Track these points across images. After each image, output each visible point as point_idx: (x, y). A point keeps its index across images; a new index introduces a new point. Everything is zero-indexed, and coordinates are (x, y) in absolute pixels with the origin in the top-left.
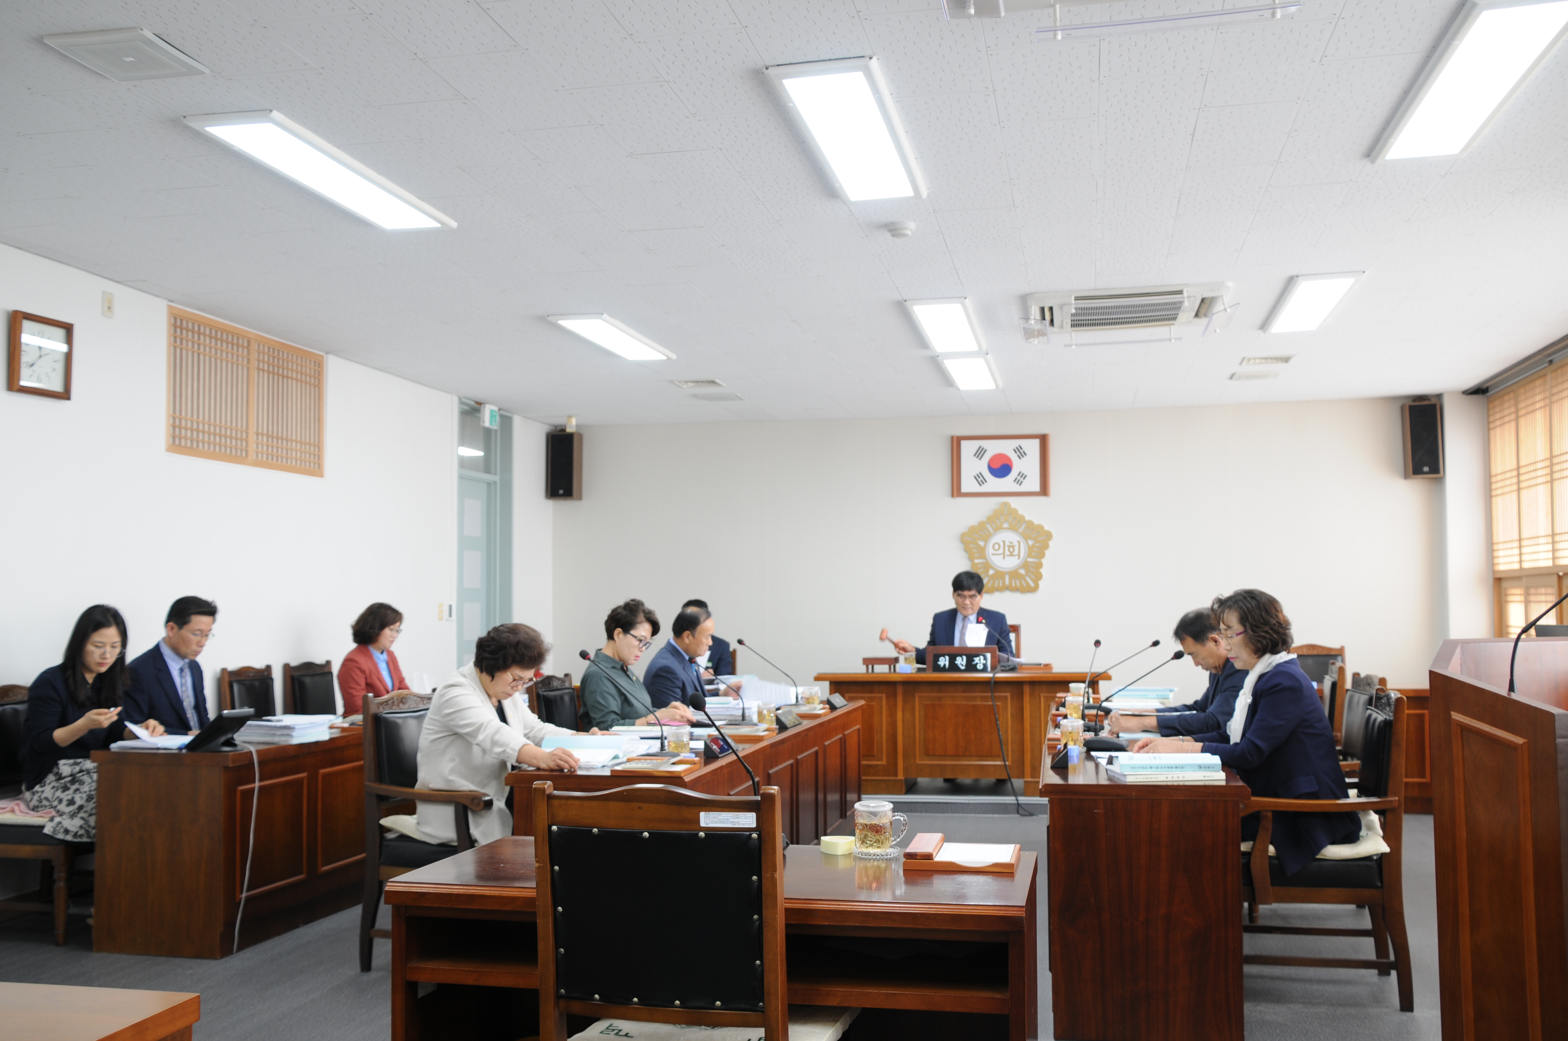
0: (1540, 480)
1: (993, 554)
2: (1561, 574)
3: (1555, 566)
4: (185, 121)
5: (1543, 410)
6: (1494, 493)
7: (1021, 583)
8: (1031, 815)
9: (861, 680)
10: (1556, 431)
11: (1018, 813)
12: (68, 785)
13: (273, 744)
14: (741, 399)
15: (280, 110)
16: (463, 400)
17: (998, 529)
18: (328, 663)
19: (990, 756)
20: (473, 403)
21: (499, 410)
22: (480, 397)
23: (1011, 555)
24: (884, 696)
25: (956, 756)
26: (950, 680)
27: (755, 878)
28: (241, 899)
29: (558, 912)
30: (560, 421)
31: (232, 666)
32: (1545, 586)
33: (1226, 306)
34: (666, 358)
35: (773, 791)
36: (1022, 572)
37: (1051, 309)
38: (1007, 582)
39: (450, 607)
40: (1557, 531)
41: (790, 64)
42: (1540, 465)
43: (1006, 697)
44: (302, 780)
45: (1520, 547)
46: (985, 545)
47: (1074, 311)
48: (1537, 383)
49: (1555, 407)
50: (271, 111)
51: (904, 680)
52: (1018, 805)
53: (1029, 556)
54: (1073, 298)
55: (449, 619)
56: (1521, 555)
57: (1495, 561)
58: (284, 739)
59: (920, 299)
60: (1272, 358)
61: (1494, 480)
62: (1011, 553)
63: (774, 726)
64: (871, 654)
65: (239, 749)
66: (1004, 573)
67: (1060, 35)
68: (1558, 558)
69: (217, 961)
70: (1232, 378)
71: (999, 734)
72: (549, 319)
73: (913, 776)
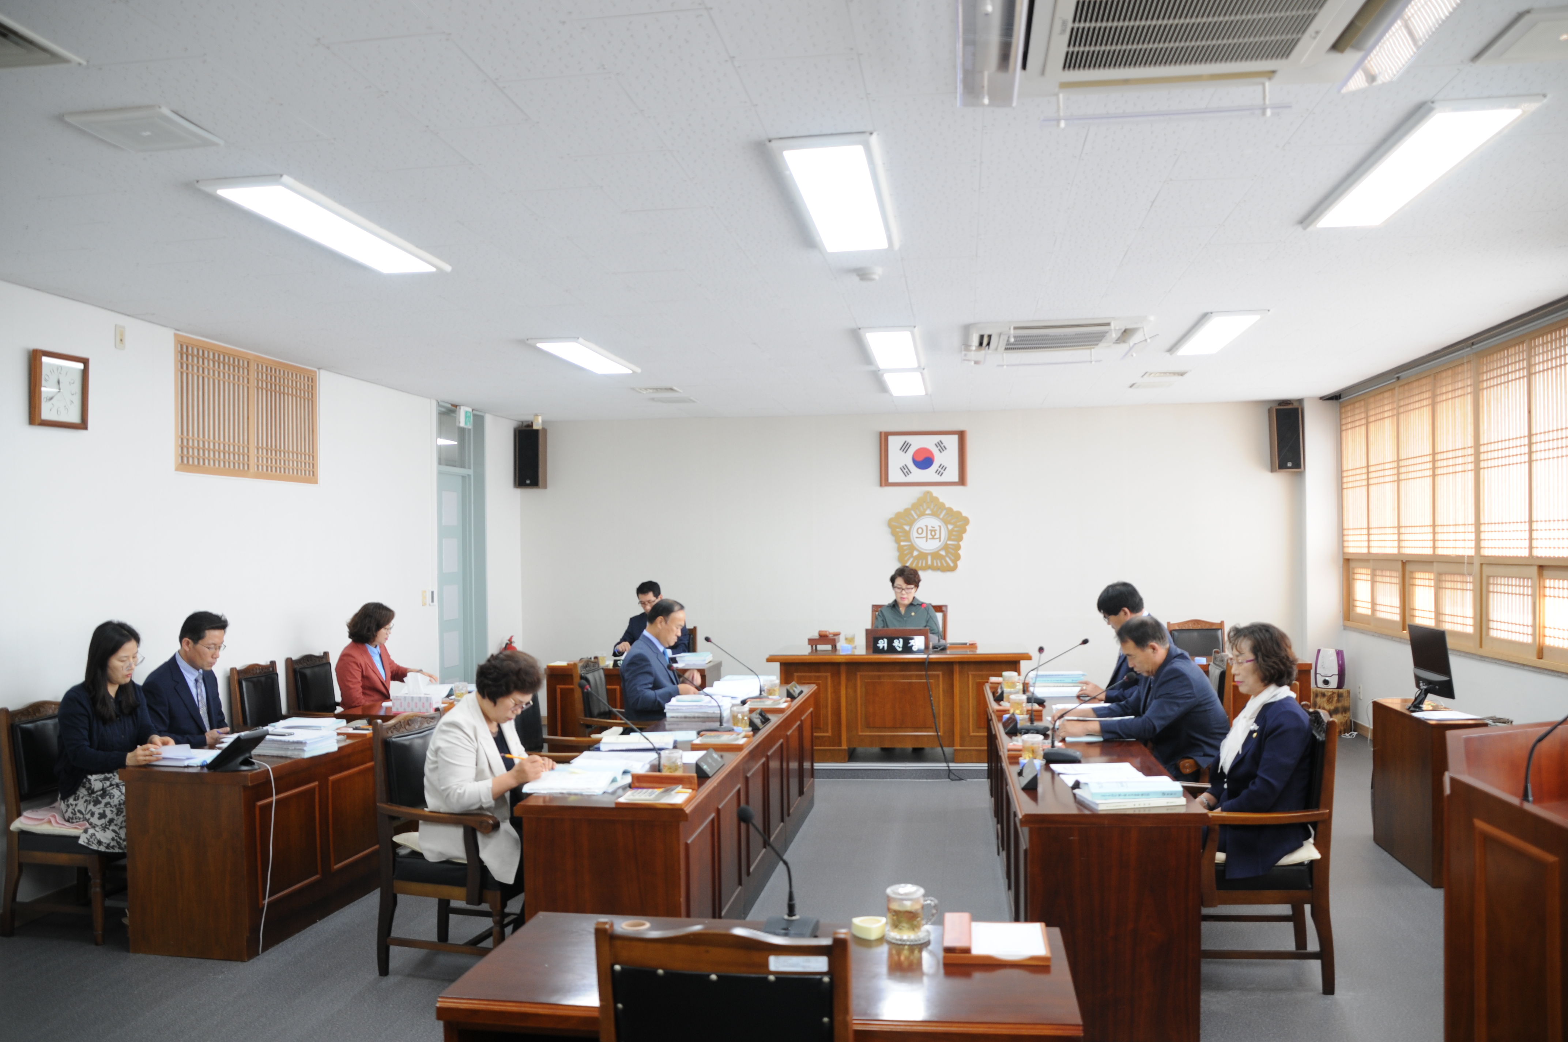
0: (1387, 479)
1: (917, 538)
2: (1404, 561)
3: (1399, 554)
4: (198, 186)
5: (1391, 418)
6: (1345, 486)
7: (941, 563)
8: (961, 779)
9: (807, 661)
10: (1402, 438)
11: (949, 778)
12: (100, 798)
13: (286, 757)
14: (693, 402)
15: (290, 174)
16: (441, 403)
17: (922, 515)
18: (326, 654)
19: (924, 728)
20: (449, 406)
21: (473, 410)
22: (456, 401)
23: (933, 538)
24: (829, 674)
25: (894, 728)
26: (888, 661)
27: (826, 1020)
28: (264, 904)
30: (527, 417)
31: (240, 665)
32: (1391, 570)
33: (1147, 337)
34: (631, 372)
35: (843, 936)
36: (943, 553)
37: (990, 337)
38: (929, 562)
39: (432, 593)
40: (1402, 524)
41: (793, 137)
42: (1387, 466)
43: (938, 676)
44: (313, 789)
45: (1369, 535)
46: (910, 529)
47: (1012, 340)
48: (1386, 395)
49: (1402, 417)
50: (281, 176)
51: (847, 661)
52: (950, 770)
53: (949, 539)
54: (1012, 328)
55: (431, 604)
56: (1369, 541)
57: (1346, 544)
58: (296, 753)
59: (873, 328)
60: (1170, 373)
61: (1345, 474)
62: (933, 536)
63: (748, 730)
64: (815, 635)
65: (256, 767)
66: (927, 554)
67: (1063, 124)
68: (1402, 547)
69: (245, 964)
70: (1131, 387)
71: (932, 709)
72: (528, 342)
73: (854, 746)
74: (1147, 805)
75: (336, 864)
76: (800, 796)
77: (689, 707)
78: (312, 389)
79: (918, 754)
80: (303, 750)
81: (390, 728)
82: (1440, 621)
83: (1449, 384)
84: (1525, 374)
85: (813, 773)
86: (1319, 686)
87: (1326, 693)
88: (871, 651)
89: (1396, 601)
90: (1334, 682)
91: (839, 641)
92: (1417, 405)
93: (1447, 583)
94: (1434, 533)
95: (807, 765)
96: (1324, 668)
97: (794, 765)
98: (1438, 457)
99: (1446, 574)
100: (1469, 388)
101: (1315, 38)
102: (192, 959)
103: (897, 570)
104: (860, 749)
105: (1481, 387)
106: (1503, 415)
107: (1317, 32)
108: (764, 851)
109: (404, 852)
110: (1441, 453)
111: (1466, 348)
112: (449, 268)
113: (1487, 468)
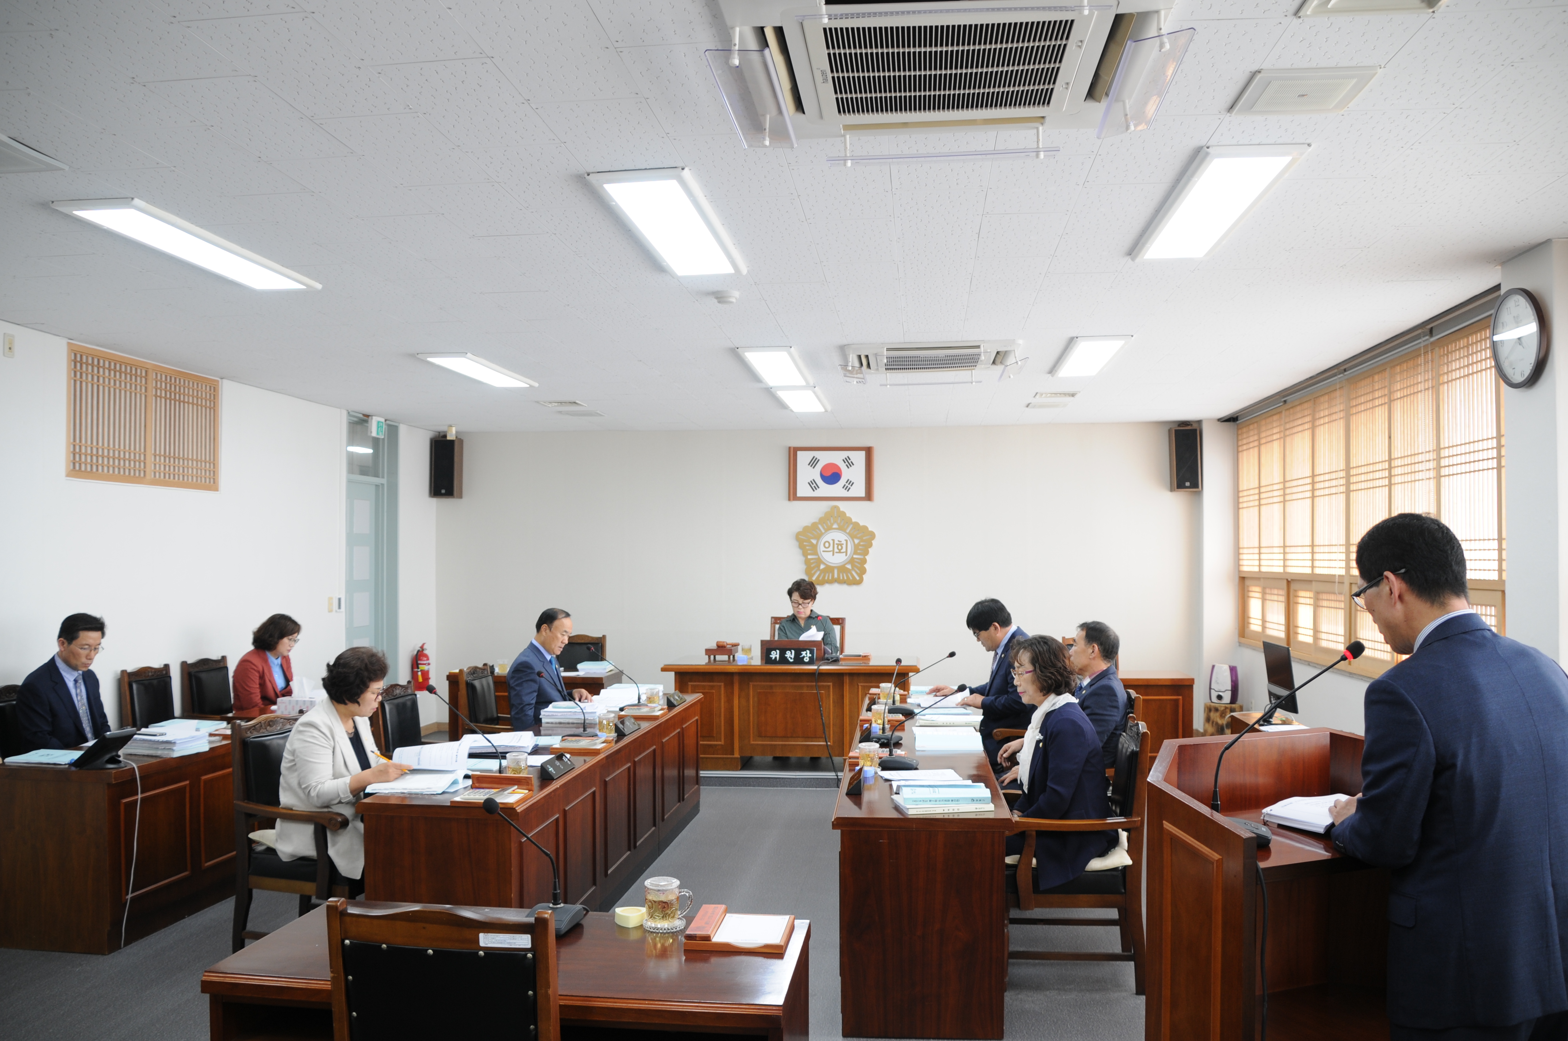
0: (1276, 500)
1: (823, 551)
2: (1289, 580)
3: (1285, 573)
4: (54, 206)
5: (1278, 440)
6: (1241, 506)
7: (846, 576)
9: (702, 671)
10: (1288, 460)
11: (838, 787)
13: (156, 757)
14: (601, 415)
15: (141, 198)
16: (352, 413)
17: (829, 529)
18: (224, 658)
19: (815, 737)
21: (386, 420)
22: (367, 412)
23: (840, 552)
24: (723, 684)
25: (785, 737)
26: (780, 671)
27: (530, 992)
28: (127, 899)
29: (353, 1017)
30: (442, 428)
31: (131, 668)
32: (1278, 589)
33: (1018, 360)
34: (528, 386)
35: (546, 916)
36: (849, 566)
37: (867, 357)
38: (836, 576)
39: (340, 600)
40: (1288, 543)
41: (610, 171)
42: (1276, 487)
43: (829, 686)
44: (184, 787)
45: (1260, 553)
46: (817, 543)
47: (887, 361)
48: (1275, 418)
49: (1288, 439)
50: (133, 199)
51: (741, 671)
52: (838, 778)
53: (855, 553)
54: (885, 349)
55: (338, 610)
56: (1260, 560)
57: (1241, 563)
58: (166, 752)
59: (750, 348)
60: (1060, 394)
61: (1241, 494)
62: (840, 550)
63: (613, 735)
64: (713, 646)
65: (122, 765)
66: (833, 568)
67: (849, 163)
68: (1287, 566)
69: (106, 957)
70: (1027, 406)
71: (822, 719)
72: (418, 356)
73: (748, 754)
74: (956, 811)
75: (206, 862)
76: (679, 801)
77: (563, 714)
78: (214, 399)
79: (814, 764)
80: (173, 750)
81: (247, 729)
82: (1318, 638)
83: (1326, 409)
84: (1386, 401)
85: (698, 780)
86: (1213, 701)
87: (1219, 708)
88: (764, 662)
89: (1282, 619)
90: (1227, 698)
91: (737, 652)
92: (1300, 428)
93: (1323, 601)
94: (1313, 553)
95: (689, 772)
96: (1218, 683)
97: (671, 773)
98: (1317, 479)
99: (1322, 593)
100: (1342, 413)
101: (1067, 88)
103: (794, 584)
104: (757, 758)
105: (1351, 413)
106: (1368, 440)
107: (1067, 84)
108: (628, 853)
109: (260, 848)
110: (1319, 475)
111: (1339, 374)
112: (319, 286)
113: (1356, 490)
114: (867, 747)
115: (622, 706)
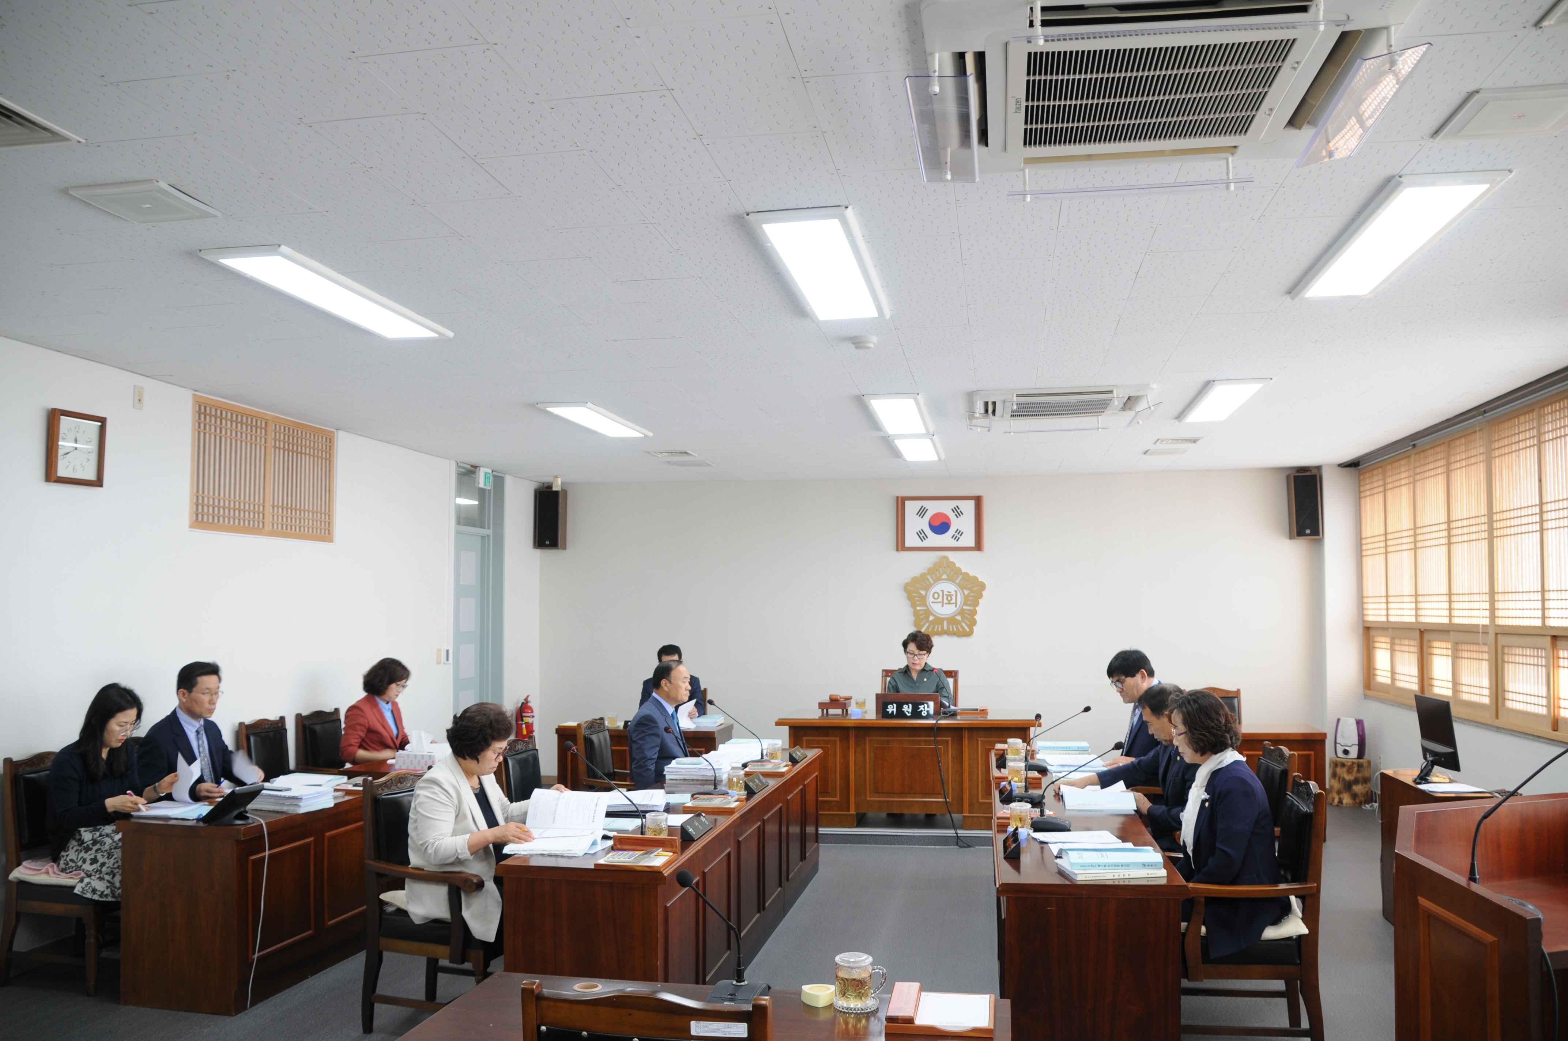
0: (1405, 547)
1: (932, 602)
2: (1422, 630)
3: (1417, 622)
4: (201, 255)
5: (1407, 486)
6: (1364, 553)
7: (957, 628)
8: (969, 846)
9: (817, 725)
10: (1419, 506)
11: (957, 845)
13: (282, 813)
14: (710, 465)
15: (288, 245)
16: (460, 464)
17: (938, 580)
19: (933, 794)
20: (469, 467)
21: (492, 471)
22: (475, 461)
23: (949, 603)
24: (838, 738)
25: (902, 793)
26: (897, 726)
28: (254, 959)
30: (547, 479)
31: (248, 720)
32: (1409, 639)
33: (1151, 405)
34: (643, 436)
35: (764, 1002)
36: (959, 618)
37: (994, 403)
38: (945, 628)
39: (448, 651)
40: (1420, 592)
41: (770, 211)
42: (1405, 534)
43: (947, 741)
44: (309, 844)
45: (1387, 603)
46: (926, 594)
47: (1015, 407)
48: (1403, 462)
49: (1418, 484)
50: (279, 246)
51: (856, 725)
52: (958, 837)
53: (965, 604)
54: (1015, 395)
55: (446, 662)
56: (1387, 609)
57: (1366, 612)
58: (292, 808)
59: (878, 395)
60: (1182, 440)
61: (1364, 542)
62: (949, 601)
63: (743, 793)
64: (826, 699)
65: (250, 821)
66: (943, 619)
67: (1028, 198)
68: (1420, 616)
69: (232, 1018)
70: (1145, 453)
71: (941, 775)
72: (537, 406)
73: (864, 811)
74: (1127, 877)
75: (329, 921)
76: (801, 860)
77: (688, 770)
78: (330, 450)
79: (929, 821)
80: (299, 806)
81: (380, 785)
82: (1457, 691)
83: (1463, 452)
84: (1536, 443)
85: (817, 837)
86: (1339, 755)
87: (1346, 764)
88: (881, 716)
89: (1414, 671)
90: (1354, 752)
91: (850, 705)
92: (1432, 473)
93: (1463, 652)
94: (1450, 602)
95: (810, 829)
96: (1344, 737)
97: (795, 829)
98: (1454, 525)
99: (1462, 643)
100: (1481, 456)
101: (1269, 115)
102: (180, 1013)
103: (909, 635)
104: (870, 815)
105: (1493, 456)
106: (1515, 483)
107: (1271, 110)
108: (758, 915)
109: (390, 909)
110: (1456, 521)
111: (1479, 416)
112: (451, 334)
113: (1501, 536)
114: (1018, 808)
115: (744, 761)
